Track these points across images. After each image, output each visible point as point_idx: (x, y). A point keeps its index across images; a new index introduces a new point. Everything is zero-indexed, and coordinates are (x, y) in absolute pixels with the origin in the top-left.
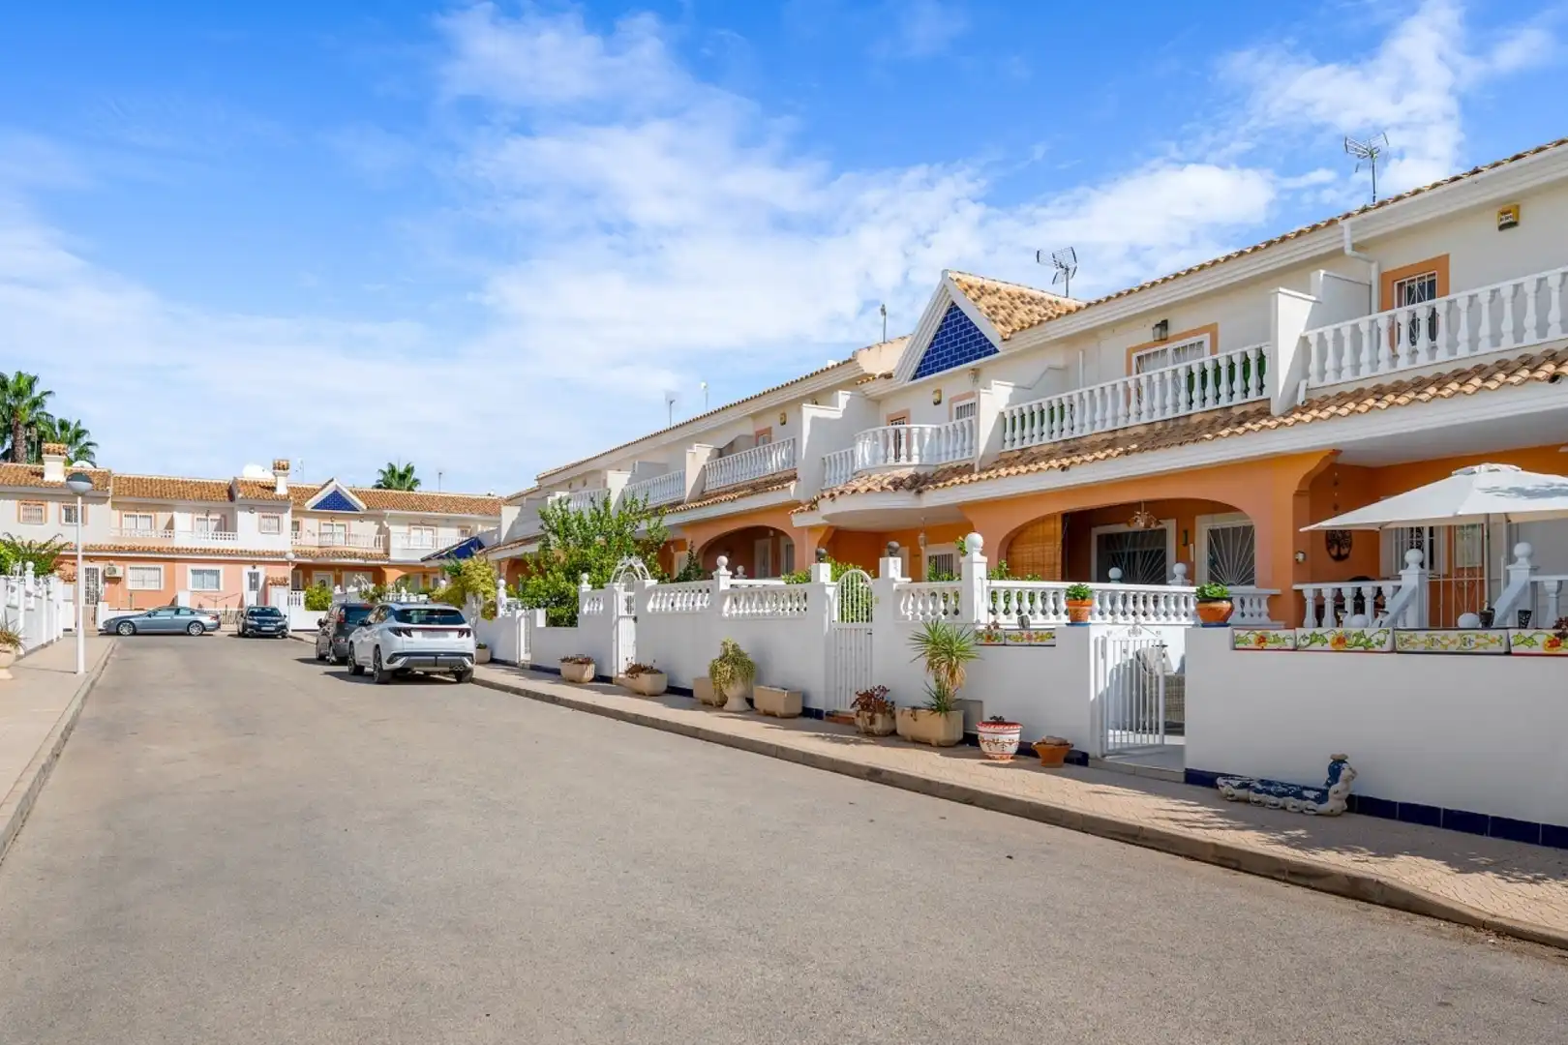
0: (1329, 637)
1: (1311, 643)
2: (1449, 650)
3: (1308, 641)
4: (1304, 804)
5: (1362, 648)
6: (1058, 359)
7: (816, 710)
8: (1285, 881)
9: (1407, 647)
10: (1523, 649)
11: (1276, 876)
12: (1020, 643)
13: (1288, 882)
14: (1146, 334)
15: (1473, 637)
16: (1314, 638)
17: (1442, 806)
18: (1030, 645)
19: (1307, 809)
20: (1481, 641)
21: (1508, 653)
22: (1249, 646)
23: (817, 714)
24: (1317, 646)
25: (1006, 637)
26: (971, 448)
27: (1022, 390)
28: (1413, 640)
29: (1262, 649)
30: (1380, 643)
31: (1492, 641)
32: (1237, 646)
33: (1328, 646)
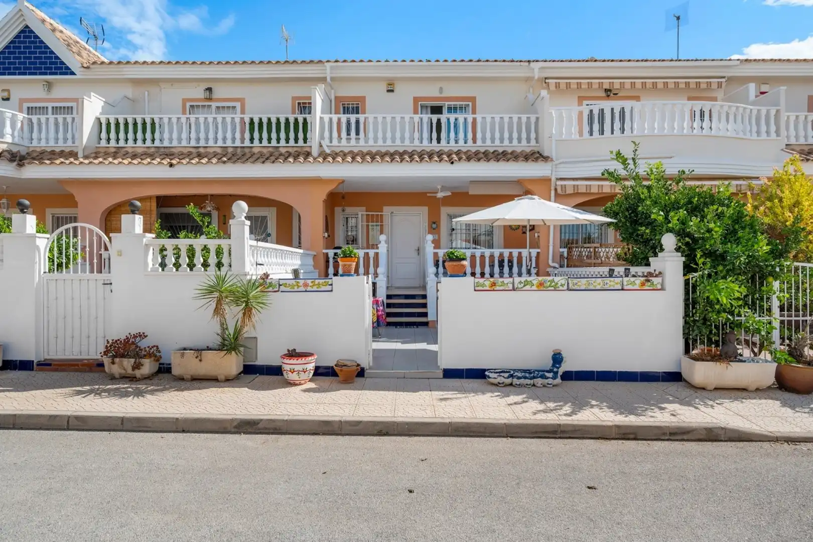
0: (535, 282)
1: (524, 286)
2: (597, 288)
3: (523, 285)
4: (546, 381)
5: (553, 288)
6: (129, 91)
7: (21, 361)
8: (668, 440)
9: (576, 287)
10: (630, 287)
11: (663, 438)
12: (296, 289)
13: (671, 440)
14: (198, 93)
15: (608, 282)
16: (526, 283)
17: (595, 369)
18: (306, 291)
19: (548, 384)
20: (612, 283)
21: (623, 289)
22: (485, 288)
23: (25, 365)
24: (528, 287)
25: (280, 285)
26: (73, 138)
27: (109, 106)
28: (579, 284)
29: (494, 290)
30: (562, 285)
31: (617, 284)
32: (477, 288)
33: (534, 288)
